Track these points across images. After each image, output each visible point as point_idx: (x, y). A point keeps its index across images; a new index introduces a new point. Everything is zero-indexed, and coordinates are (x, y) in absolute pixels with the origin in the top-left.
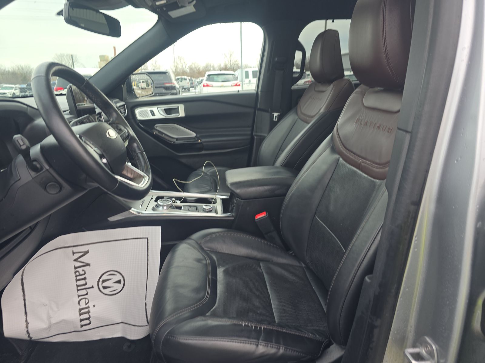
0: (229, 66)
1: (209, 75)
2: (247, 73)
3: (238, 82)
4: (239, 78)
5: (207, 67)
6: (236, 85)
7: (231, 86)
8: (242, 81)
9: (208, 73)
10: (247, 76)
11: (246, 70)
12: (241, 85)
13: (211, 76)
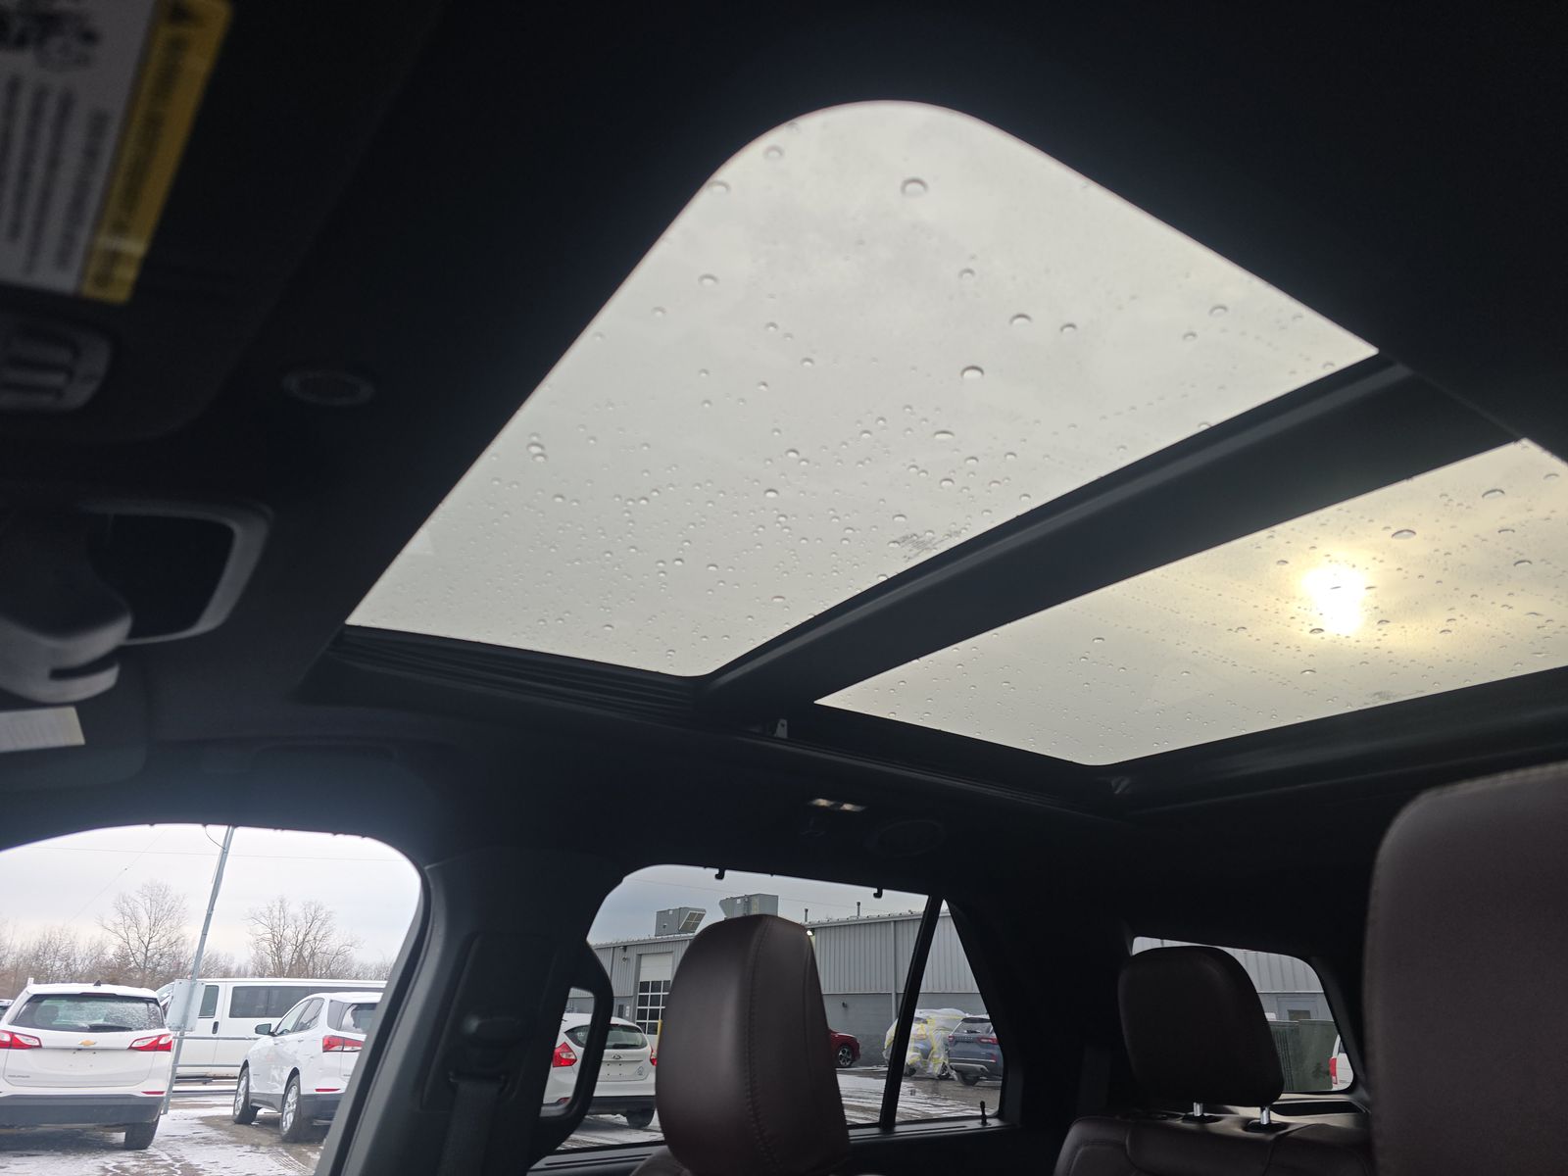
0: (140, 958)
1: (37, 998)
2: (212, 993)
3: (167, 1033)
4: (172, 1017)
5: (37, 957)
6: (155, 1046)
7: (131, 1048)
8: (182, 1027)
9: (33, 988)
10: (208, 1008)
11: (211, 981)
12: (174, 1047)
13: (46, 1003)
